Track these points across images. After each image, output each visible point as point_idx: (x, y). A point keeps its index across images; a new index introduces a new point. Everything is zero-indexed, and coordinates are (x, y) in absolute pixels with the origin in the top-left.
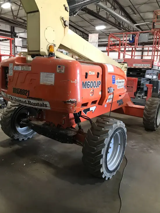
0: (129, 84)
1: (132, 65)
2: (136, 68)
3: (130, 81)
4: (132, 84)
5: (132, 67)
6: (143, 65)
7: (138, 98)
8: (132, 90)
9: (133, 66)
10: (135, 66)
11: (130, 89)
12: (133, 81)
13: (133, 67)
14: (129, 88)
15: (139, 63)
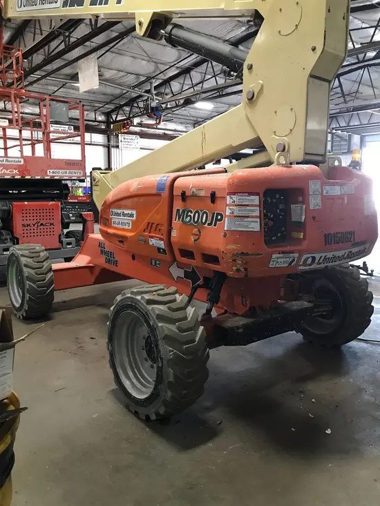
0: (45, 218)
1: (46, 173)
2: (56, 179)
3: (45, 211)
4: (51, 218)
5: (46, 178)
6: (68, 171)
7: (68, 246)
8: (52, 230)
9: (48, 176)
10: (51, 174)
11: (48, 230)
12: (51, 211)
13: (49, 178)
14: (45, 227)
15: (60, 169)
